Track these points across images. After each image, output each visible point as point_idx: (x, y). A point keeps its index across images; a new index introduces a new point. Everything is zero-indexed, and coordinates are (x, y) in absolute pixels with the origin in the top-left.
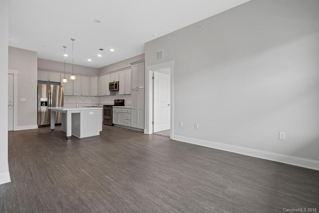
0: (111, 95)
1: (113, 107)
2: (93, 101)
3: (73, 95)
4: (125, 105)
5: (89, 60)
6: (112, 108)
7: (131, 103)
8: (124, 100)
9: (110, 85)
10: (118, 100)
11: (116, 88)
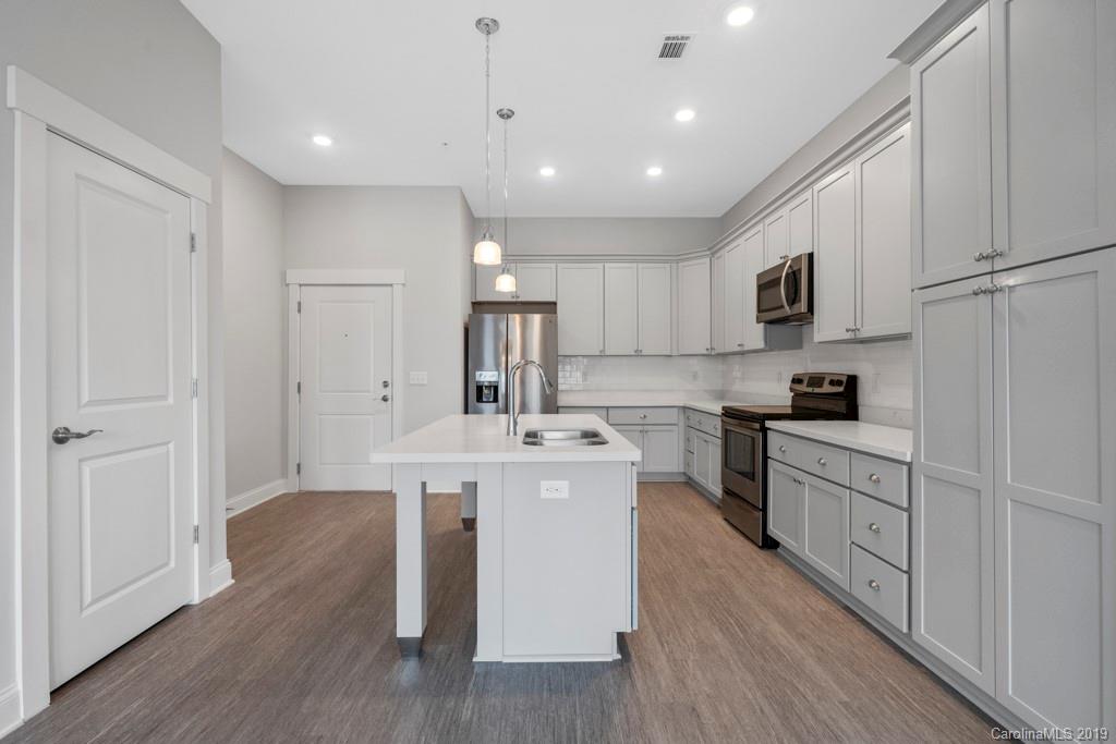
0: (771, 345)
1: (768, 424)
2: (695, 376)
3: (602, 356)
4: (862, 411)
5: (654, 172)
6: (764, 430)
7: (909, 405)
8: (852, 381)
9: (762, 288)
10: (816, 380)
11: (793, 299)
